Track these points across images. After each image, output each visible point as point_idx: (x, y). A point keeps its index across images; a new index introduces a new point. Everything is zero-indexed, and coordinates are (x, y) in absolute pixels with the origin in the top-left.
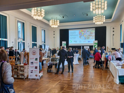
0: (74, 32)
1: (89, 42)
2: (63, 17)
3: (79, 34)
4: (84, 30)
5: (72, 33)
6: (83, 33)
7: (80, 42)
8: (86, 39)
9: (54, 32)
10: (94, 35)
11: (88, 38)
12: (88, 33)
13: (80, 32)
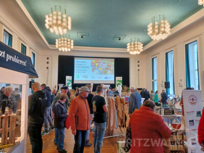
0: (84, 62)
1: (106, 78)
2: (82, 37)
3: (92, 66)
4: (99, 60)
5: (81, 63)
6: (97, 64)
7: (93, 77)
8: (101, 74)
9: (48, 58)
10: (113, 68)
11: (105, 73)
12: (105, 66)
13: (92, 63)
